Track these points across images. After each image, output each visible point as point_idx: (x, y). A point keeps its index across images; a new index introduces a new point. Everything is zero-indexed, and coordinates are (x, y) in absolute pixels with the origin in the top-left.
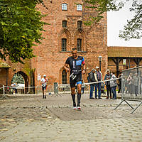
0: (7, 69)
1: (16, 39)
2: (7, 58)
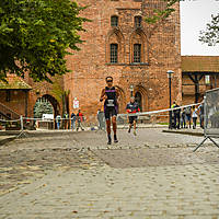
0: (26, 91)
1: (40, 44)
2: (26, 74)
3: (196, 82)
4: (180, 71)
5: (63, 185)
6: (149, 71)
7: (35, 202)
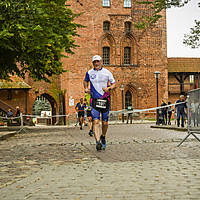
0: (26, 90)
1: (38, 48)
2: (26, 75)
4: (166, 72)
5: (56, 179)
6: (138, 71)
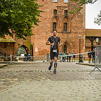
0: (14, 43)
1: (20, 22)
3: (92, 41)
5: (28, 89)
7: (14, 96)
